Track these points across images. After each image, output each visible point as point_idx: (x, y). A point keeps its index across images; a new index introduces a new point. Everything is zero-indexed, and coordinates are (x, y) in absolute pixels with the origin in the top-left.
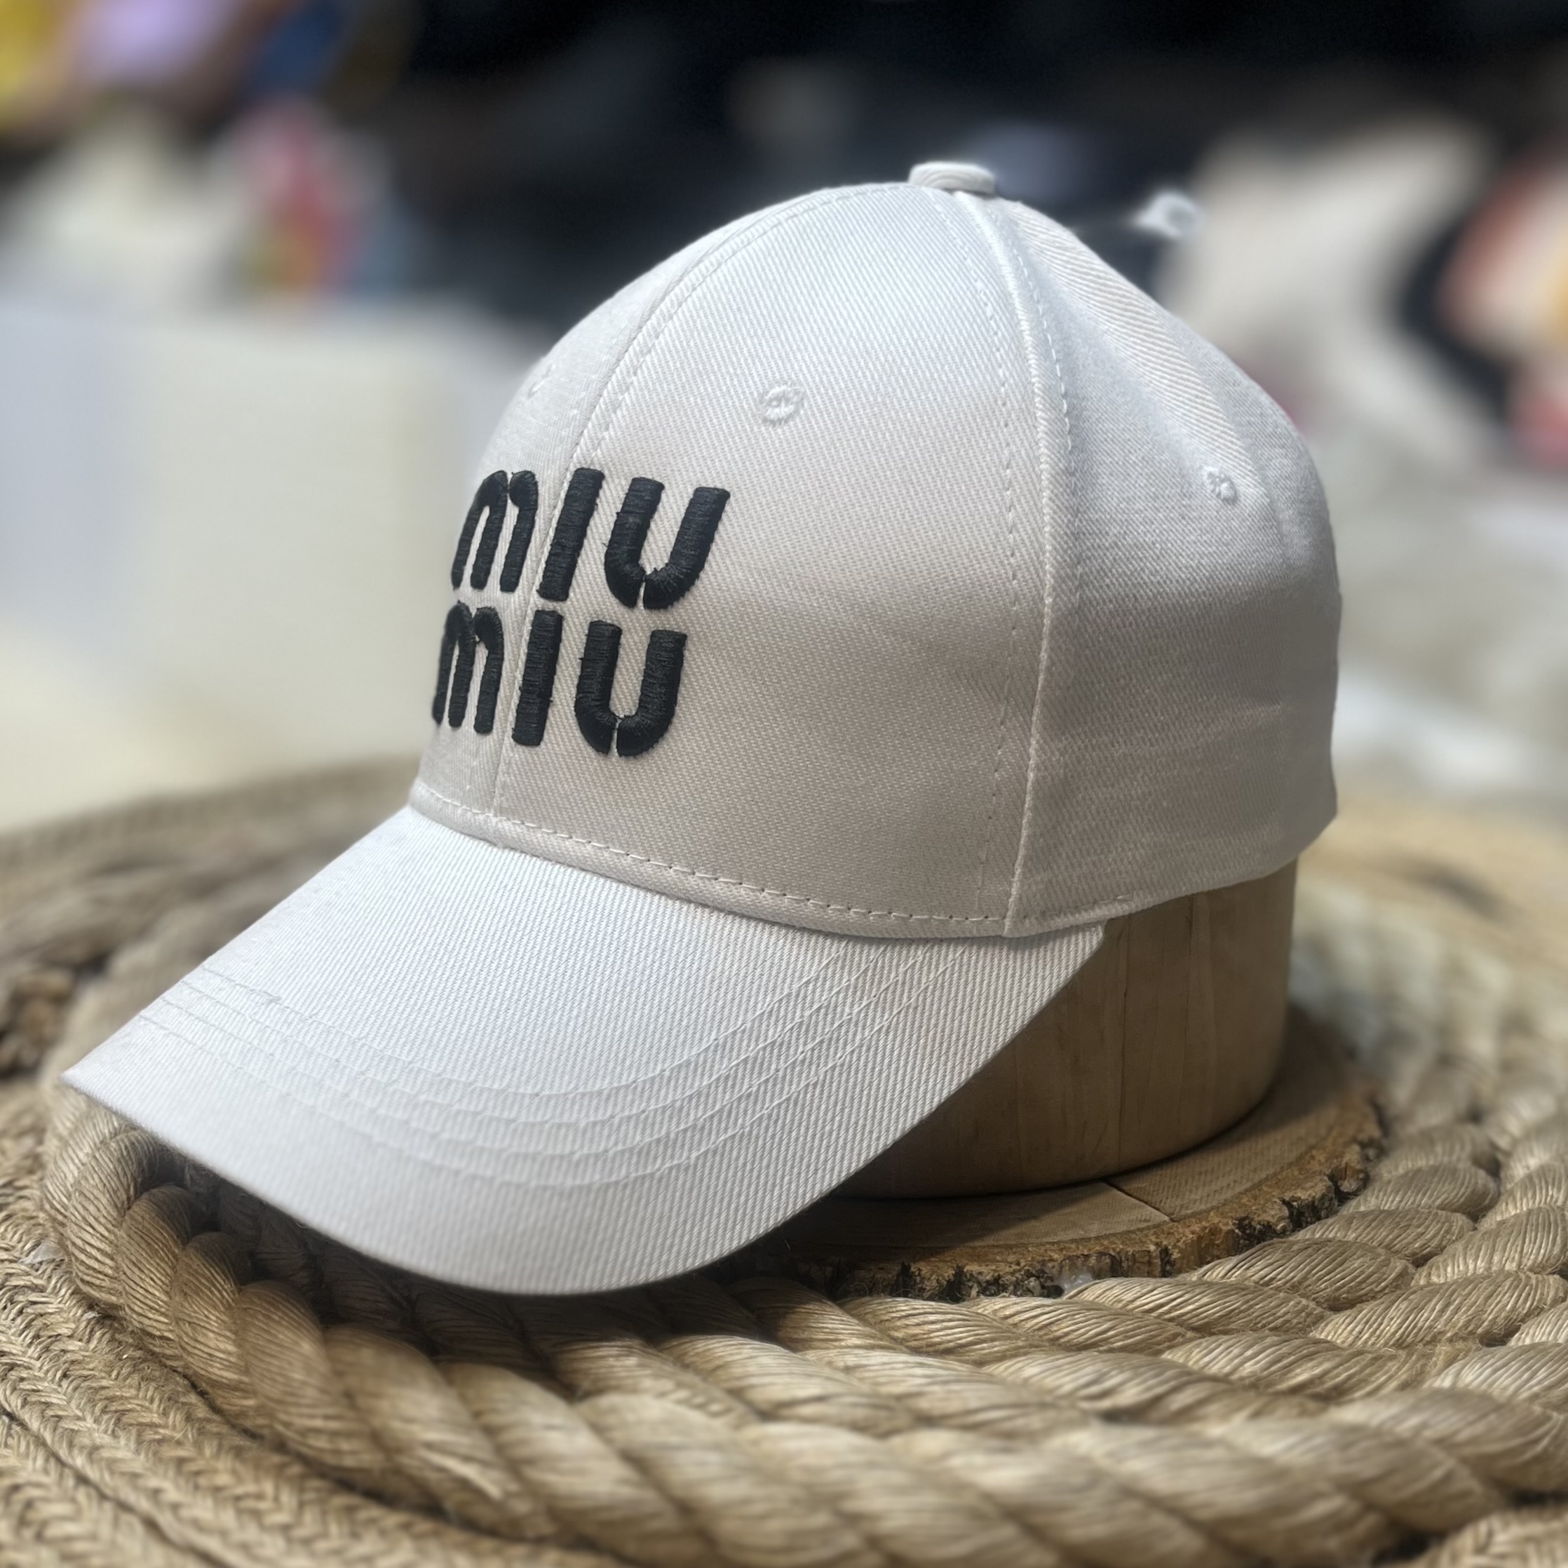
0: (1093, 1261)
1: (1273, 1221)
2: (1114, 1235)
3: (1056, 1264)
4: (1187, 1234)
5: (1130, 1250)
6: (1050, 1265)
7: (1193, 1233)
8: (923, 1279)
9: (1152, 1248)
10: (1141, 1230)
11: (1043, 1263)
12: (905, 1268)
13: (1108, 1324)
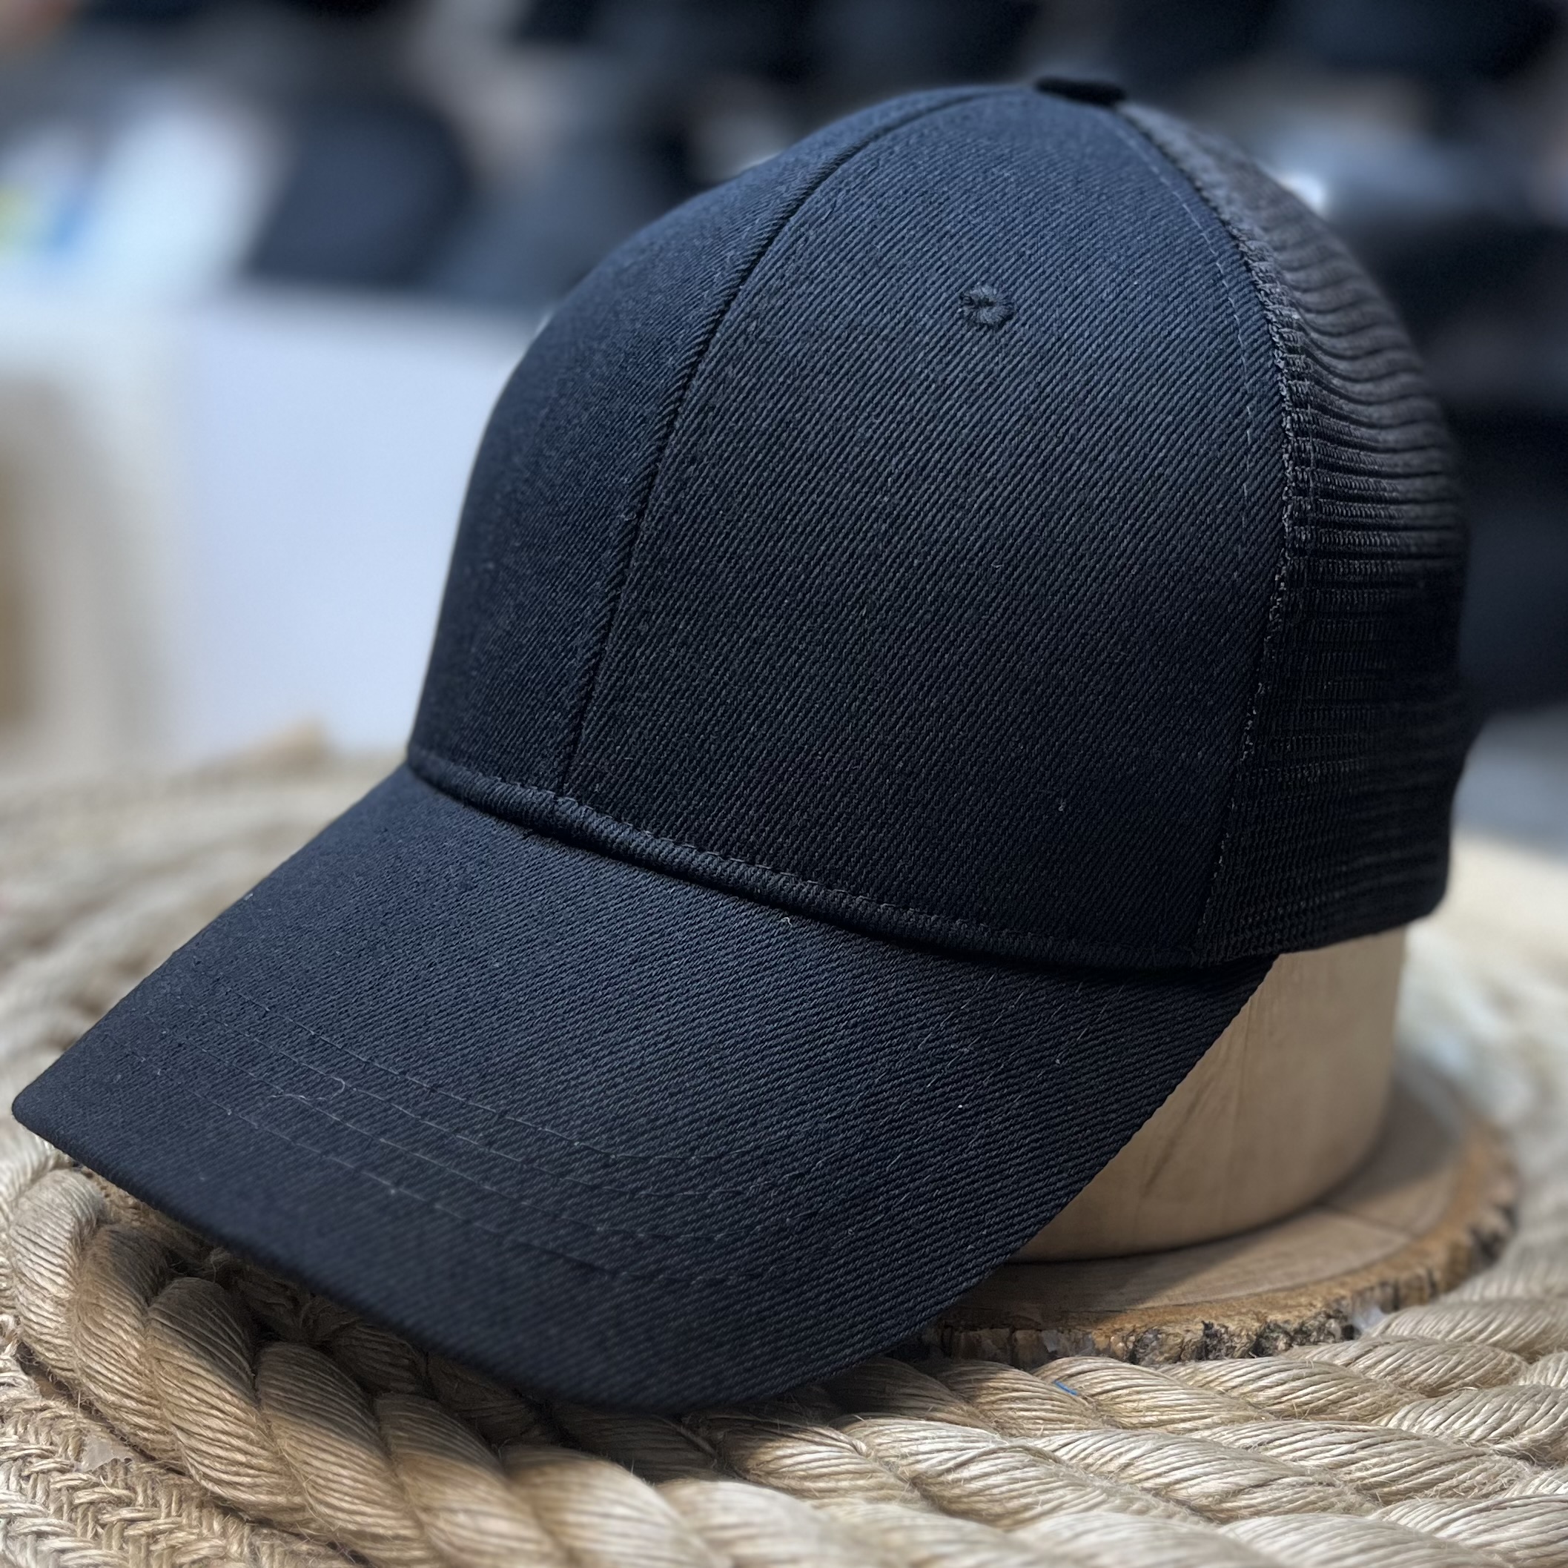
0: (1377, 1292)
1: (1499, 1226)
2: (1378, 1262)
3: (1348, 1301)
5: (1406, 1276)
6: (1344, 1303)
7: (1443, 1251)
8: (1231, 1336)
9: (1422, 1271)
10: (1394, 1254)
11: (1338, 1301)
12: (1208, 1327)
13: (1455, 1359)
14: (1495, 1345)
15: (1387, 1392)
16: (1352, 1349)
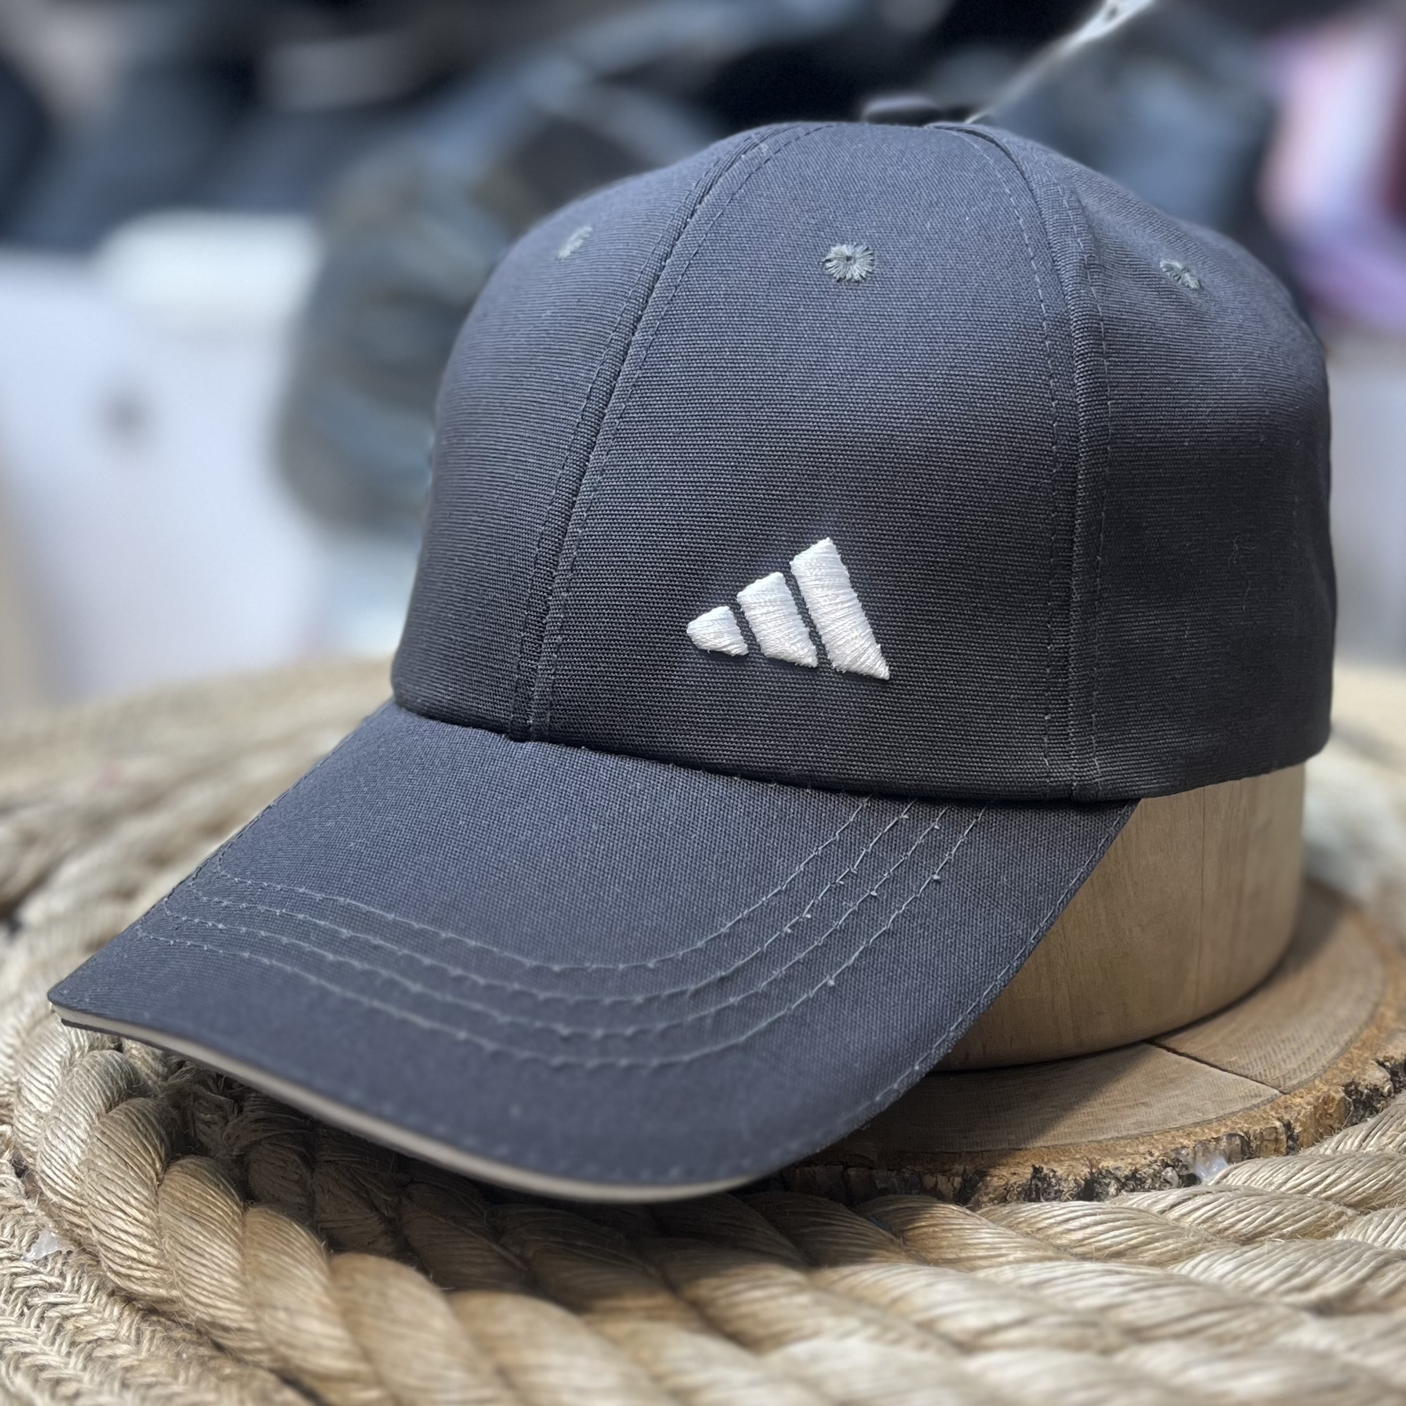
0: (1224, 1143)
1: (1379, 1083)
2: (1233, 1113)
3: (1190, 1150)
4: (1303, 1104)
5: (1257, 1128)
6: (1183, 1152)
7: (1309, 1104)
8: (1059, 1180)
9: (1278, 1124)
10: (1258, 1106)
11: (1177, 1151)
12: (1037, 1171)
13: (1274, 1210)
14: (1328, 1199)
15: (1192, 1239)
16: (1172, 1197)
